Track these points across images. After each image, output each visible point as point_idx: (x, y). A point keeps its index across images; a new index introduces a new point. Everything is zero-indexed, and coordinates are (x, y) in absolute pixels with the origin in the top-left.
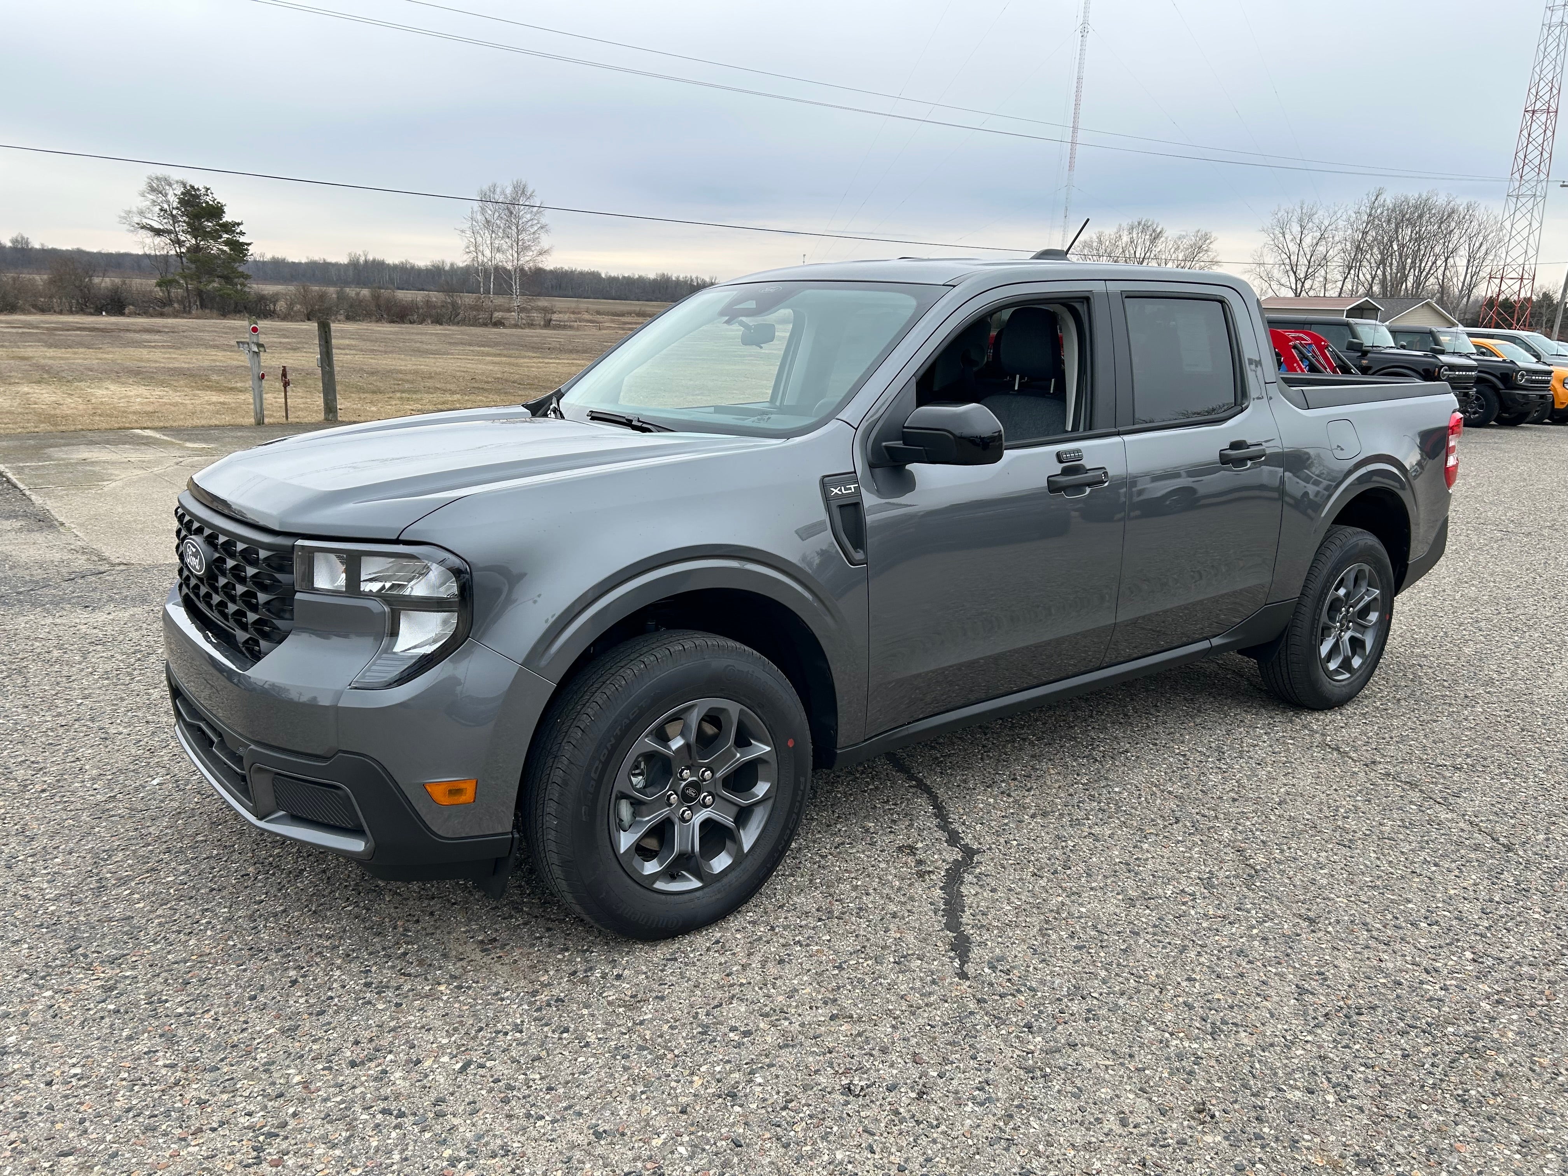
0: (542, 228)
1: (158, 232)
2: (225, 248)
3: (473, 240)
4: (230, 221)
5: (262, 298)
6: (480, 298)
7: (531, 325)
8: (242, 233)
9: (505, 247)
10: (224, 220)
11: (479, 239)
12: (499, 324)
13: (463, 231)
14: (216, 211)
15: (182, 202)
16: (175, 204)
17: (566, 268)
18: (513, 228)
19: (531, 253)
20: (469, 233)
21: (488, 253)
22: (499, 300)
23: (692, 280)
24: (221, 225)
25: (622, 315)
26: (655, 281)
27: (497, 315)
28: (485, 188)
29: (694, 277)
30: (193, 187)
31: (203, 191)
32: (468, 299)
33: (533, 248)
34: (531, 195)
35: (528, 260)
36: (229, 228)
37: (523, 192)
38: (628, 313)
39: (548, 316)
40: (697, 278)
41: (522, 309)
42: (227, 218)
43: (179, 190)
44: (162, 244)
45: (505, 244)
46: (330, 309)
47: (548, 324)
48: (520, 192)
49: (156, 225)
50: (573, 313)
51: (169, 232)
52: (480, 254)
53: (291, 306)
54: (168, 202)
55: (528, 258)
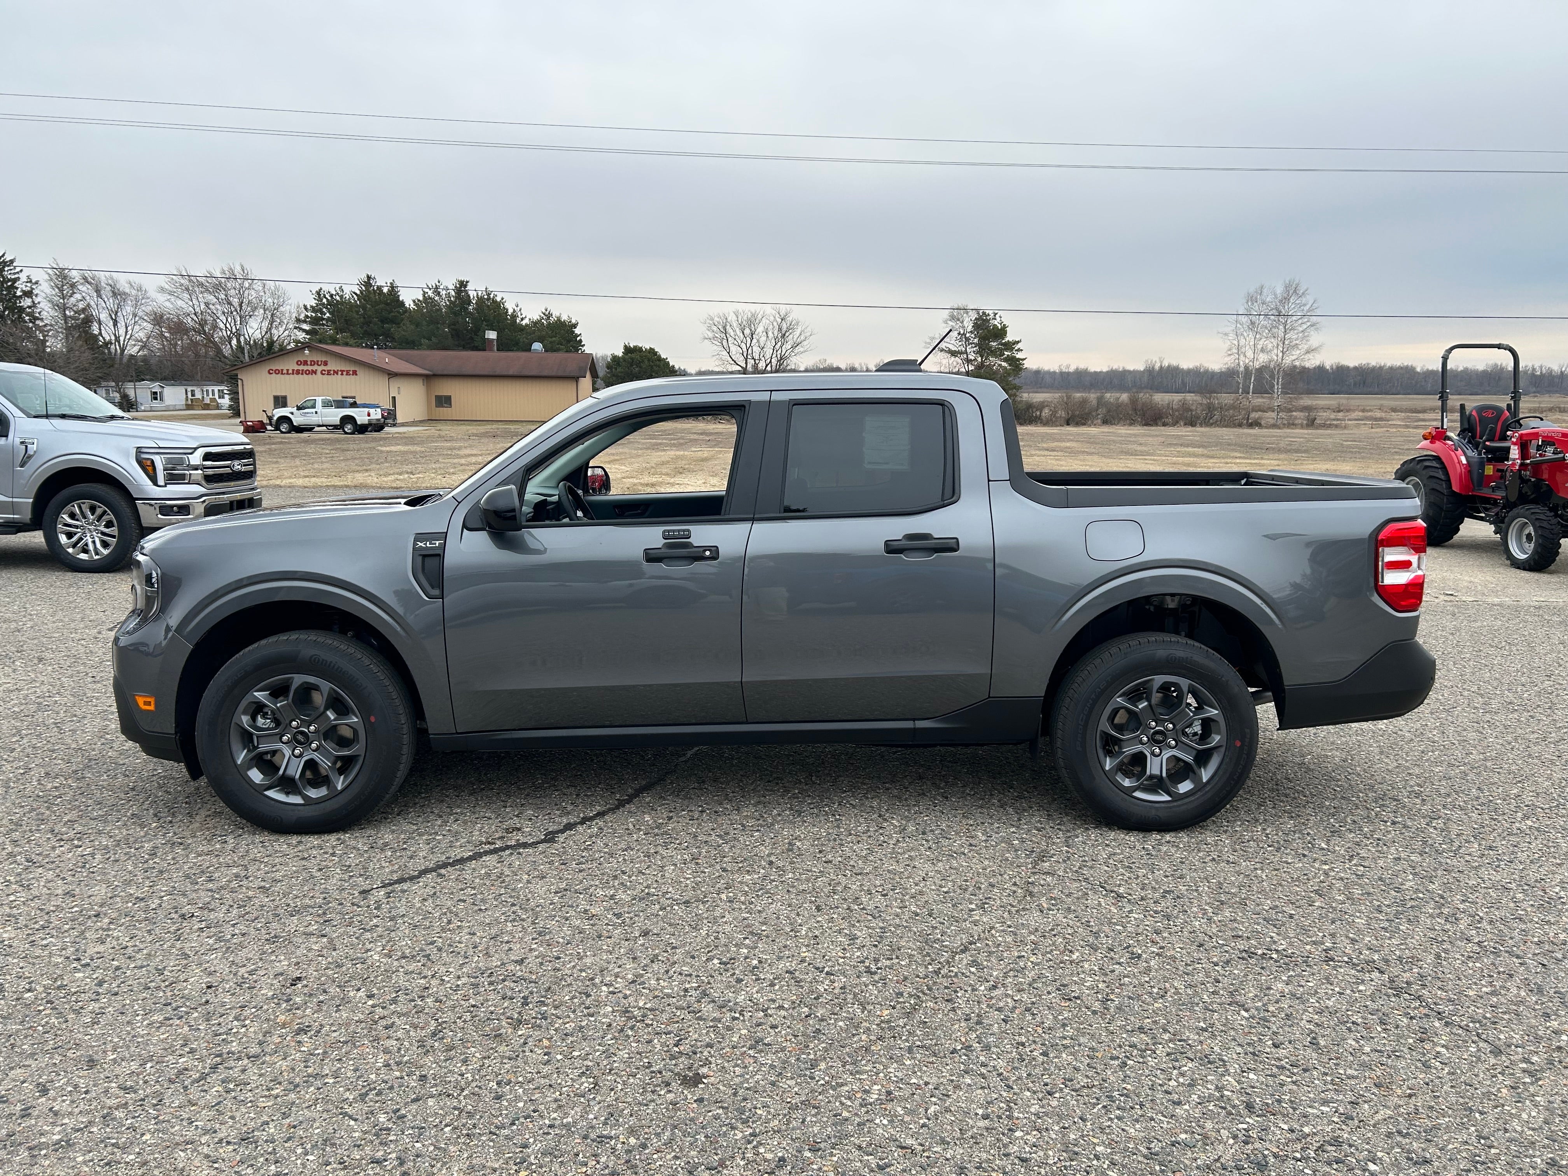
0: (1312, 326)
1: (953, 353)
2: (1004, 364)
3: (1236, 342)
4: (1011, 340)
5: (1030, 406)
6: (1238, 399)
7: (1291, 425)
8: (1019, 350)
9: (1270, 346)
10: (1007, 340)
11: (1242, 342)
12: (1256, 424)
13: (1226, 334)
14: (1001, 332)
15: (976, 326)
16: (970, 328)
17: (1373, 363)
18: (1281, 327)
19: (1298, 352)
20: (1232, 336)
21: (1250, 354)
22: (1258, 401)
23: (1534, 369)
24: (1002, 344)
25: (1424, 411)
26: (1484, 372)
27: (1254, 415)
28: (1252, 290)
29: (1537, 366)
30: (984, 313)
31: (992, 316)
32: (1226, 399)
33: (1300, 347)
34: (1303, 294)
35: (1293, 359)
36: (1010, 346)
37: (1295, 291)
38: (1431, 409)
39: (1313, 414)
40: (1541, 367)
41: (1280, 409)
42: (1010, 337)
43: (974, 316)
44: (955, 363)
45: (1270, 344)
46: (1090, 413)
47: (1311, 423)
48: (1291, 292)
49: (953, 348)
50: (1363, 411)
51: (961, 353)
52: (1242, 356)
53: (1054, 413)
54: (963, 327)
55: (1294, 358)
